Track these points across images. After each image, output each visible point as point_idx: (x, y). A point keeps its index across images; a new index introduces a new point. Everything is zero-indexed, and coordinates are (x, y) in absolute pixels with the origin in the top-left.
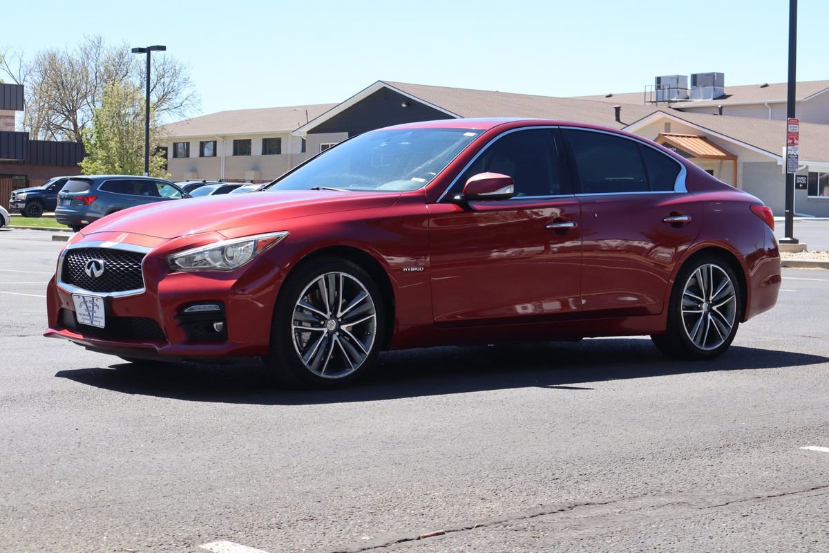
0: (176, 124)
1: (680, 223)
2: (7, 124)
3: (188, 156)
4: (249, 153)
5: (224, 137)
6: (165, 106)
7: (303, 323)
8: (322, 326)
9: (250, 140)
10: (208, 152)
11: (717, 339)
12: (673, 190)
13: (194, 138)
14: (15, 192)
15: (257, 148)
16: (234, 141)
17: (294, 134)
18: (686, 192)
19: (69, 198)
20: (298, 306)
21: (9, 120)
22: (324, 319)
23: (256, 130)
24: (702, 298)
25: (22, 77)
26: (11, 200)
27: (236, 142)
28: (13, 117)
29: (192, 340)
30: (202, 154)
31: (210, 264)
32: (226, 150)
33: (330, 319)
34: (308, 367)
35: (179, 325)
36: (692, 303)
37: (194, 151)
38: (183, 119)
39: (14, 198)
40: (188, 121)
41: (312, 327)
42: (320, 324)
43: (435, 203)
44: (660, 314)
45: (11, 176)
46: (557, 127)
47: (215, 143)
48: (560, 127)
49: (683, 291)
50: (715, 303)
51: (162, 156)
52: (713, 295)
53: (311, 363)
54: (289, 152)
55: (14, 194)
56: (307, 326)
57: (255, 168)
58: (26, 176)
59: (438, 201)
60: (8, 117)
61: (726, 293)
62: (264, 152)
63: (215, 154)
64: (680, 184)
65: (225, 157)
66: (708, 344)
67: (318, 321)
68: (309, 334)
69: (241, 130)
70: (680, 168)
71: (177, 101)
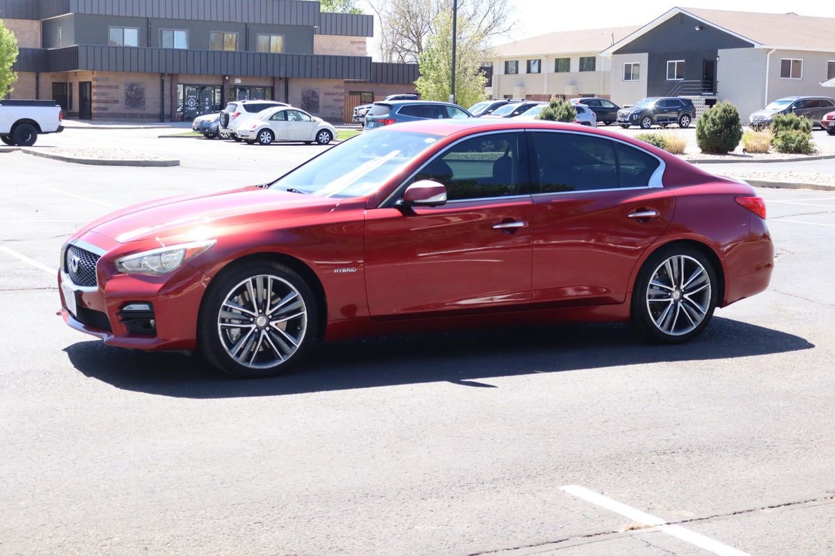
0: (504, 46)
1: (648, 218)
2: (360, 49)
3: (517, 72)
4: (568, 70)
5: (547, 56)
6: (495, 30)
7: (232, 321)
8: (252, 323)
9: (569, 59)
10: (534, 68)
11: (688, 325)
12: (647, 185)
13: (522, 57)
14: (357, 108)
15: (575, 66)
16: (556, 59)
17: (601, 55)
18: (662, 187)
19: (373, 120)
20: (224, 306)
21: (361, 46)
22: (253, 317)
23: (574, 49)
24: (671, 286)
25: (380, 6)
26: (354, 115)
27: (557, 60)
28: (365, 43)
29: (132, 334)
30: (529, 71)
31: (148, 268)
32: (548, 67)
33: (259, 317)
34: (236, 359)
35: (122, 320)
36: (660, 292)
37: (523, 68)
38: (510, 41)
39: (356, 113)
40: (514, 43)
41: (241, 324)
42: (249, 321)
43: (376, 208)
44: (622, 303)
45: (360, 93)
46: (523, 130)
47: (540, 61)
48: (526, 130)
49: (649, 281)
50: (687, 291)
51: (483, 76)
52: (684, 284)
53: (238, 355)
54: (602, 70)
55: (356, 110)
56: (236, 323)
57: (574, 83)
58: (373, 93)
59: (379, 207)
60: (360, 42)
61: (701, 281)
62: (581, 70)
63: (539, 71)
64: (656, 179)
65: (548, 74)
66: (677, 329)
67: (246, 319)
68: (239, 329)
69: (562, 50)
70: (658, 163)
71: (505, 26)
